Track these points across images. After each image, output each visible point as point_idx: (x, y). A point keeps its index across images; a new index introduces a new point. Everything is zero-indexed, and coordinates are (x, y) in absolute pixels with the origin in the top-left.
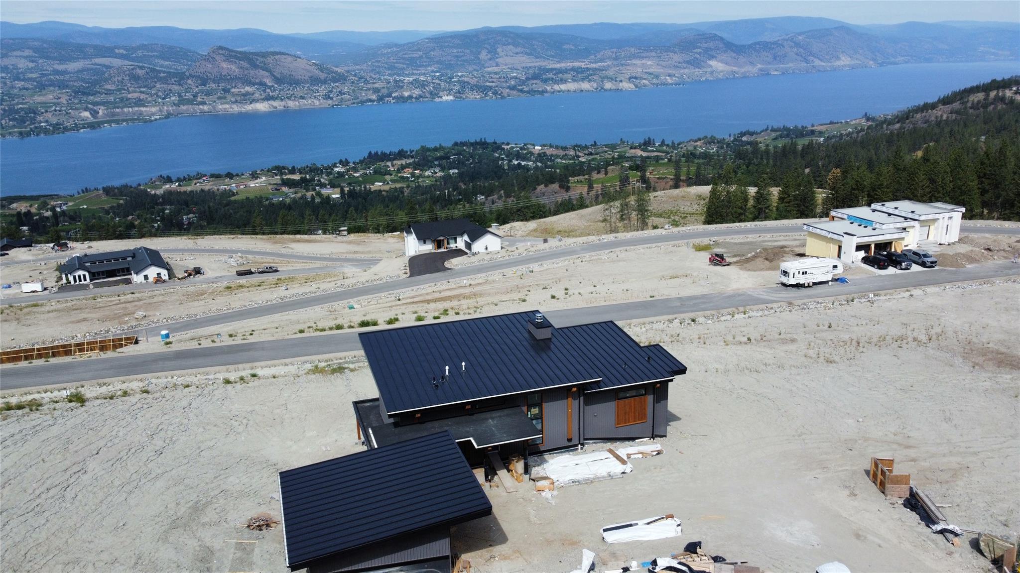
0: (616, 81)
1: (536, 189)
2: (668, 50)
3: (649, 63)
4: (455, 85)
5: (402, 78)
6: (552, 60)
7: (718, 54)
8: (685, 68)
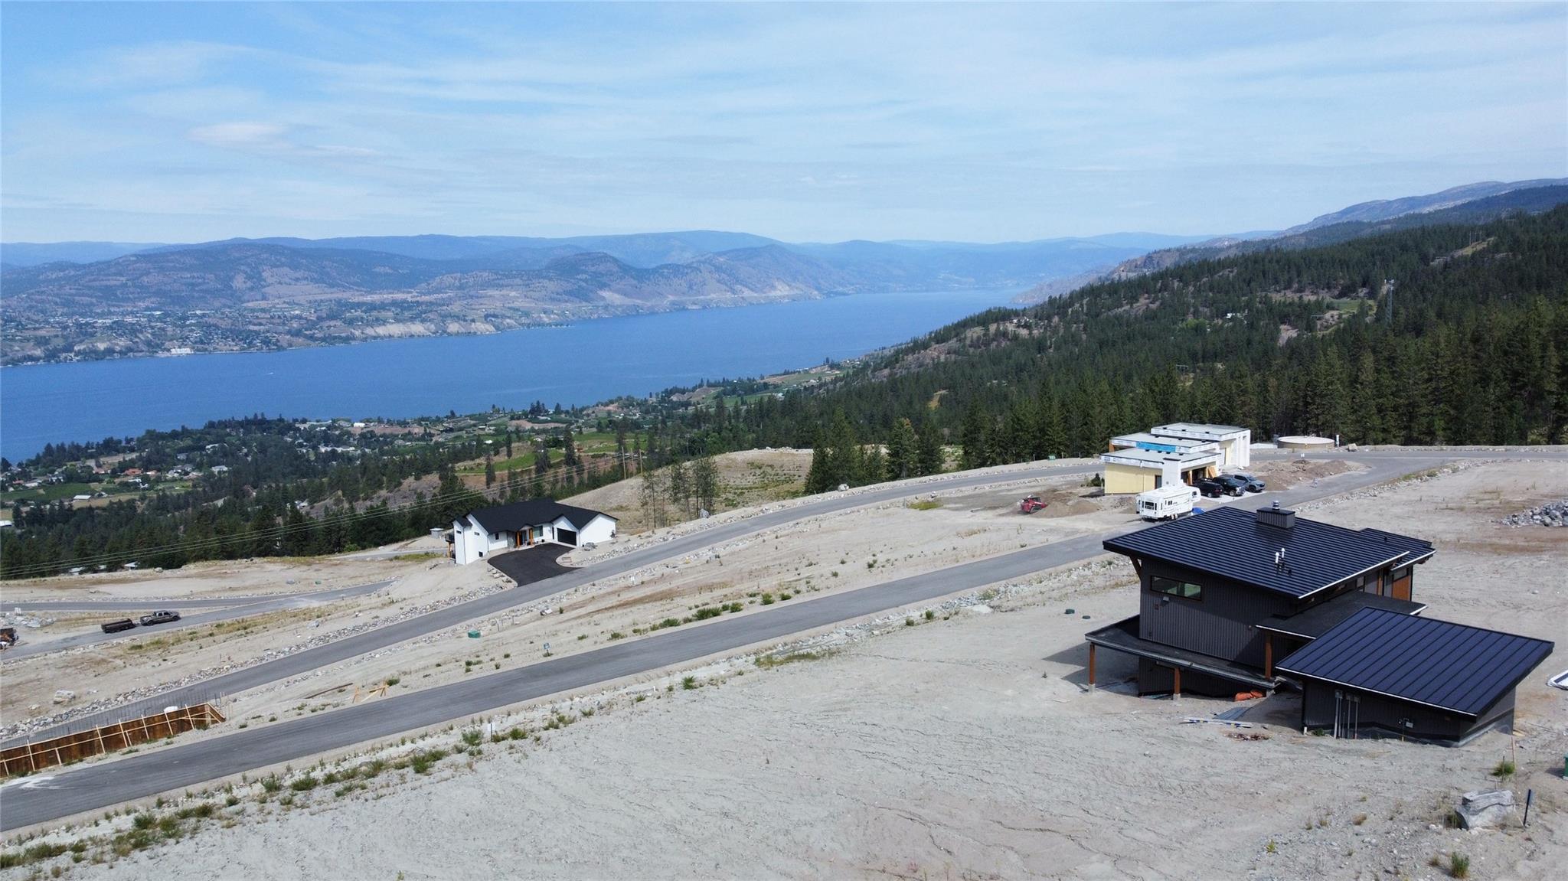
0: (465, 321)
1: (400, 484)
2: (539, 275)
3: (513, 294)
4: (192, 331)
5: (90, 320)
6: (358, 291)
7: (612, 281)
8: (567, 302)
